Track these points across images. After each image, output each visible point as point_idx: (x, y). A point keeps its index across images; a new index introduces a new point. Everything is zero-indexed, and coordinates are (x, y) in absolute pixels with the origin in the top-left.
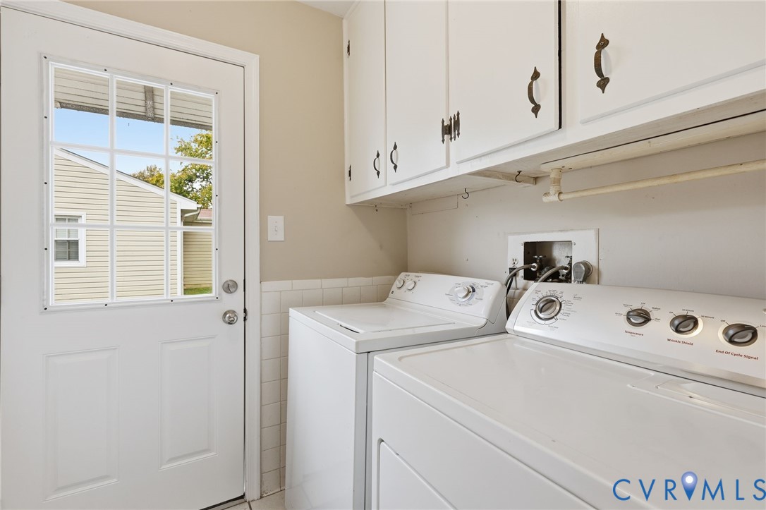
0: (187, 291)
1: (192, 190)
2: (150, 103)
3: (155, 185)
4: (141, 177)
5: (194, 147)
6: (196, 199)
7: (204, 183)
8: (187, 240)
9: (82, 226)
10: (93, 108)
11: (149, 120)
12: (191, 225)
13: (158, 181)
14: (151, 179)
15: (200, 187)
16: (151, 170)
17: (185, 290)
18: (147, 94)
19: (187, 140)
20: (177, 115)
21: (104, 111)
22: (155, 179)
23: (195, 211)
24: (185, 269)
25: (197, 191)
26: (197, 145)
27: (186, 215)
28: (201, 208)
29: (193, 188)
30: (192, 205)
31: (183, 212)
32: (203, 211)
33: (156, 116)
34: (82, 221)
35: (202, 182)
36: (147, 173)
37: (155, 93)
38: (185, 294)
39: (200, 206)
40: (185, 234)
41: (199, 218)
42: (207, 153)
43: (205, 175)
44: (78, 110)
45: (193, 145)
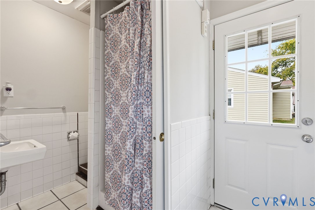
0: (274, 121)
1: (277, 72)
2: (260, 37)
3: (259, 73)
4: (253, 71)
5: (278, 51)
6: (279, 76)
7: (284, 68)
8: (274, 97)
9: (232, 93)
10: (238, 48)
11: (260, 45)
12: (277, 89)
13: (260, 71)
14: (257, 71)
15: (282, 70)
16: (257, 67)
17: (273, 120)
18: (259, 33)
19: (274, 49)
20: (275, 37)
21: (244, 48)
22: (259, 70)
23: (279, 82)
24: (273, 111)
25: (280, 72)
26: (280, 50)
27: (274, 85)
28: (282, 81)
29: (277, 71)
30: (278, 80)
31: (273, 83)
32: (283, 82)
33: (263, 42)
34: (232, 91)
35: (282, 67)
36: (255, 69)
37: (262, 32)
38: (273, 122)
39: (282, 79)
40: (274, 94)
41: (281, 85)
42: (286, 52)
43: (284, 64)
44: (233, 51)
45: (277, 50)
